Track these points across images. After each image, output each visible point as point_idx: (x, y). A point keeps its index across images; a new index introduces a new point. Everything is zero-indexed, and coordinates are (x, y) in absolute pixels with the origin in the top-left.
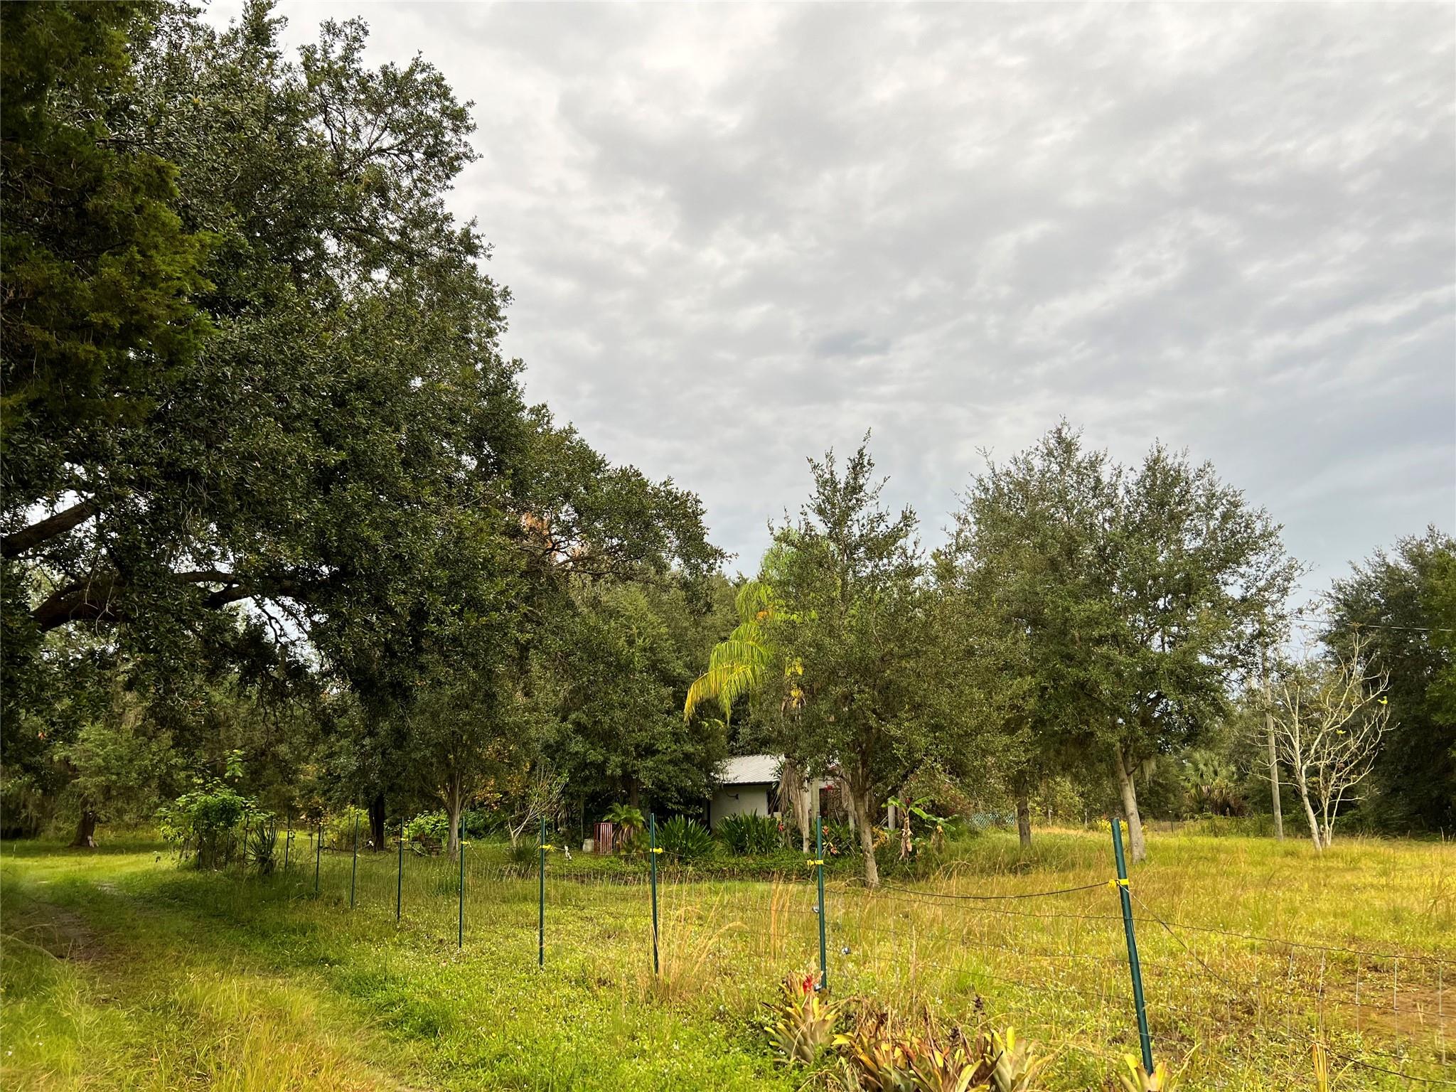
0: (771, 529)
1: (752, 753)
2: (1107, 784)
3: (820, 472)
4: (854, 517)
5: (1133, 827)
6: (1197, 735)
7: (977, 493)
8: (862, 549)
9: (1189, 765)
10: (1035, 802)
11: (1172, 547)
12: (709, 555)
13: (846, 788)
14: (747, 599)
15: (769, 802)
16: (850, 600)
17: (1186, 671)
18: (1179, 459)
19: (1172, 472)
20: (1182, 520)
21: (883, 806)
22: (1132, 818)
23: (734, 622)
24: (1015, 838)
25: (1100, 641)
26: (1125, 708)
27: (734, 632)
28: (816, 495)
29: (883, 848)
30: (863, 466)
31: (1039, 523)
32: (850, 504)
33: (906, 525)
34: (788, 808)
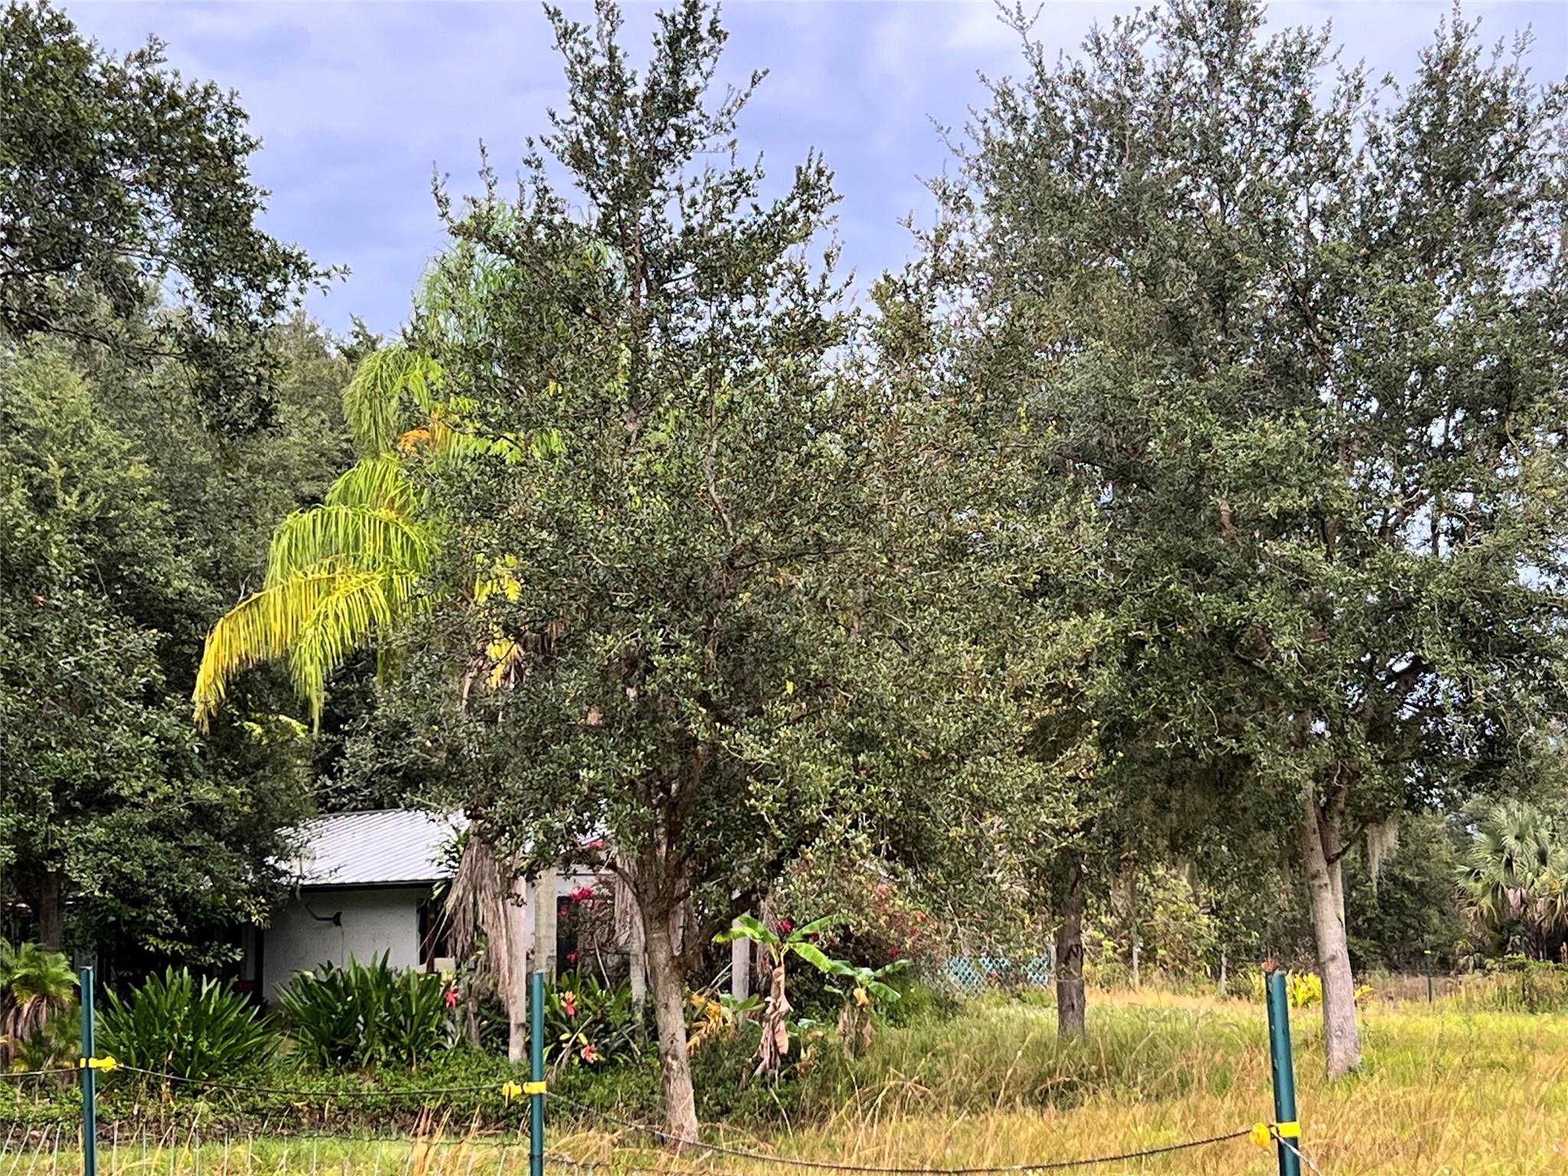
0: (443, 202)
1: (378, 806)
2: (1279, 886)
3: (579, 49)
4: (669, 177)
5: (1334, 989)
6: (1502, 764)
7: (995, 126)
8: (689, 268)
9: (1480, 837)
10: (1102, 927)
11: (1474, 289)
12: (267, 268)
13: (626, 897)
14: (376, 392)
15: (423, 930)
16: (651, 407)
17: (1486, 604)
18: (1507, 59)
19: (1486, 93)
20: (1503, 220)
21: (718, 939)
22: (1332, 969)
23: (338, 457)
24: (1048, 1018)
25: (1281, 525)
26: (1332, 694)
27: (339, 483)
28: (569, 113)
29: (714, 1049)
30: (697, 40)
31: (1147, 213)
32: (660, 143)
33: (807, 208)
34: (474, 948)
